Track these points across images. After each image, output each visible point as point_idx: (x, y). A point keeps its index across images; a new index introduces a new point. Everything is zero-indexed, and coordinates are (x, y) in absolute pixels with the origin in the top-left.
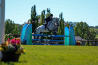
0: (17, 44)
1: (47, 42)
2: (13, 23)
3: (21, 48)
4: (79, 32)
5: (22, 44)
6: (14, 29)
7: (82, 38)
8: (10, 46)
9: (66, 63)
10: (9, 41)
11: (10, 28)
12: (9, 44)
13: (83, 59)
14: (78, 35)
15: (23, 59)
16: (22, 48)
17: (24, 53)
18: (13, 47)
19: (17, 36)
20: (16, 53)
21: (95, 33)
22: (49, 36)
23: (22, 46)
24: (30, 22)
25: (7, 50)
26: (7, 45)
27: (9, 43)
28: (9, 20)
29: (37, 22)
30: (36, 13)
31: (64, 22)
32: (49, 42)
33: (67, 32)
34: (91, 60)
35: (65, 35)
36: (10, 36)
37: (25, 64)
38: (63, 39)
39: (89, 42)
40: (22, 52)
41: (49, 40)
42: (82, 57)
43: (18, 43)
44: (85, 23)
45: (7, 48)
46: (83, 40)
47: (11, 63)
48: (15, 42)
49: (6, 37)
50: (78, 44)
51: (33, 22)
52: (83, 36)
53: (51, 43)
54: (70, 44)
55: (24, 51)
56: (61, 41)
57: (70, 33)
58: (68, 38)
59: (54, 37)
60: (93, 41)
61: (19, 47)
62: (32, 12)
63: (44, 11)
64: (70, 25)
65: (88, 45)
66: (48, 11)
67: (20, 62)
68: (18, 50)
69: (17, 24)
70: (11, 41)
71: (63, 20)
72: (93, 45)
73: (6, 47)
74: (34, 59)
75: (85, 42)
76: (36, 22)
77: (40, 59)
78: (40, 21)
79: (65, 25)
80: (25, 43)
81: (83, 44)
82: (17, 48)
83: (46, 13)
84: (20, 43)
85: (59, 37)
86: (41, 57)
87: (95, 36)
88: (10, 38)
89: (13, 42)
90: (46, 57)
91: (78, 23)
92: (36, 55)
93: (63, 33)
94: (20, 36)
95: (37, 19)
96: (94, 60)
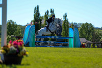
0: (19, 46)
1: (50, 43)
2: (15, 24)
3: (23, 50)
4: (84, 33)
5: (24, 46)
6: (16, 30)
7: (88, 40)
8: (12, 48)
9: (70, 66)
10: (11, 43)
11: (12, 29)
12: (11, 47)
13: (89, 62)
14: (83, 36)
15: (26, 62)
16: (25, 51)
17: (27, 56)
18: (16, 49)
19: (19, 38)
20: (19, 55)
21: (100, 34)
22: (53, 37)
23: (24, 48)
24: (33, 23)
25: (9, 52)
26: (10, 47)
27: (11, 45)
28: (11, 21)
29: (41, 23)
30: (39, 14)
31: (68, 23)
32: (53, 44)
33: (71, 33)
34: (97, 63)
35: (70, 36)
36: (12, 38)
37: (27, 66)
38: (67, 41)
39: (94, 44)
40: (25, 54)
41: (52, 42)
42: (87, 59)
43: (21, 45)
44: (91, 24)
45: (9, 50)
46: (88, 42)
47: (13, 65)
48: (18, 44)
49: (8, 39)
50: (83, 46)
51: (36, 23)
52: (88, 37)
53: (55, 45)
54: (75, 46)
55: (27, 53)
56: (65, 43)
57: (74, 35)
58: (72, 40)
59: (58, 39)
60: (98, 43)
61: (22, 49)
62: (35, 12)
63: (48, 12)
64: (74, 26)
65: (94, 47)
66: (52, 11)
67: (23, 65)
68: (21, 53)
69: (19, 25)
70: (13, 43)
71: (67, 21)
72: (98, 47)
73: (7, 49)
74: (37, 62)
75: (90, 44)
76: (39, 22)
77: (43, 62)
78: (43, 22)
79: (69, 26)
80: (27, 45)
81: (88, 46)
82: (19, 50)
83: (50, 13)
84: (23, 45)
85: (63, 39)
86: (45, 60)
87: (100, 38)
88: (12, 40)
89: (15, 44)
90: (50, 59)
91: (83, 24)
92: (40, 58)
93: (67, 34)
94: (22, 37)
95: (41, 20)
96: (100, 62)
